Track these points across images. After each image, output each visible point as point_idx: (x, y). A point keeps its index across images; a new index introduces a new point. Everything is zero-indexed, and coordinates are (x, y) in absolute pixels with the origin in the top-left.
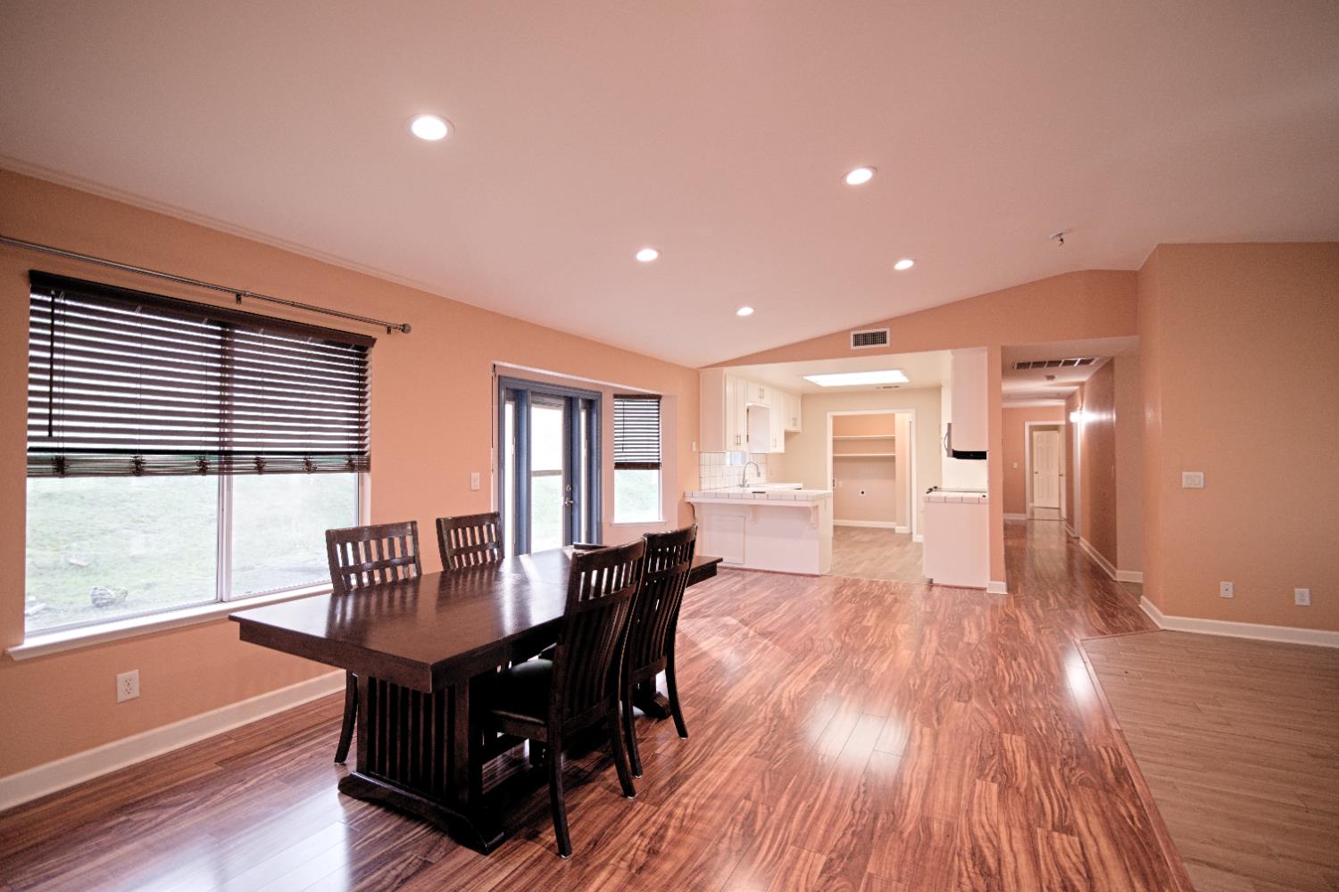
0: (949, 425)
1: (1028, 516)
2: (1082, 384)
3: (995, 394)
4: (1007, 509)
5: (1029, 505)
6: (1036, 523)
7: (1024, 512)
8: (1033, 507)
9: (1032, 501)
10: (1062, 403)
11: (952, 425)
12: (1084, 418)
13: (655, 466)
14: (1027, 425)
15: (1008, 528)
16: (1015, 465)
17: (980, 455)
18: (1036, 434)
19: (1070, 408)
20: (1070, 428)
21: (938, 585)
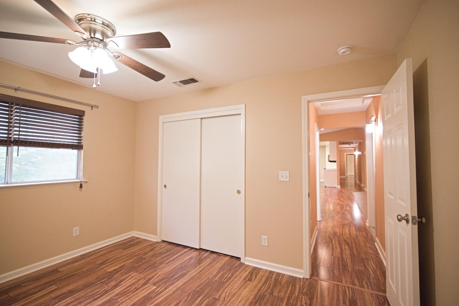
0: (329, 156)
1: (346, 177)
2: (357, 146)
3: (338, 147)
4: (341, 175)
5: (346, 174)
6: (348, 178)
7: (345, 176)
8: (347, 175)
9: (347, 173)
10: (353, 149)
11: (330, 156)
12: (357, 153)
14: (345, 154)
15: (341, 179)
16: (342, 164)
17: (335, 162)
18: (348, 156)
19: (355, 151)
20: (355, 156)
21: (327, 187)
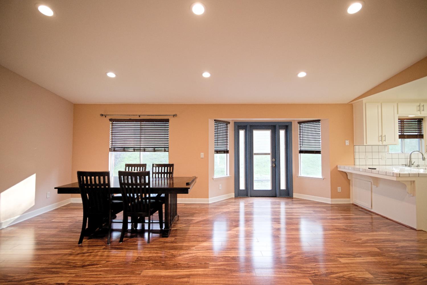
13: (318, 152)
